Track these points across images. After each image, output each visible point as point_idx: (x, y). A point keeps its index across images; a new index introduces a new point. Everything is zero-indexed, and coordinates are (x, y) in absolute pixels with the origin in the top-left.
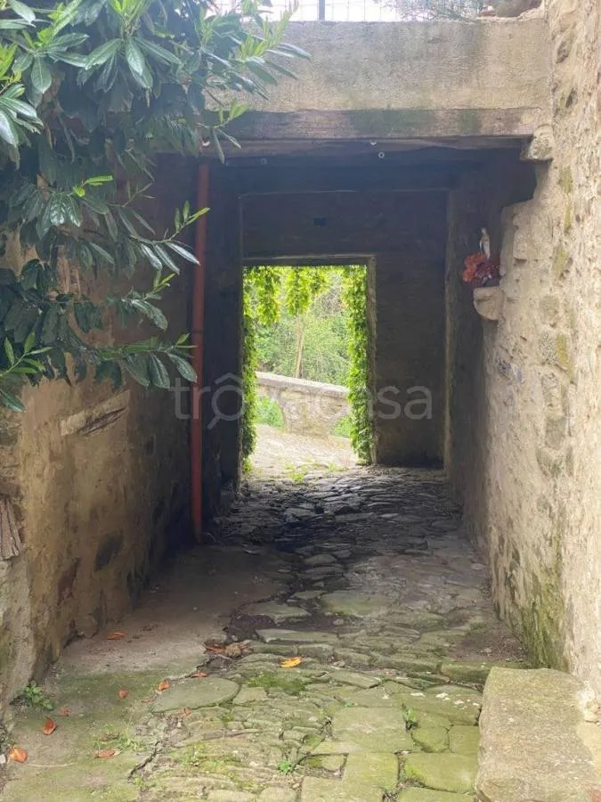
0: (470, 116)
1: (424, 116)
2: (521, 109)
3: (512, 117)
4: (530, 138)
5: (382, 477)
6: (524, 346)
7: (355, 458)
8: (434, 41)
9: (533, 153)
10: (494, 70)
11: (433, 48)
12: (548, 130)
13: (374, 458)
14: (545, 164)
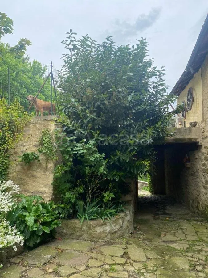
0: (190, 139)
1: (184, 139)
2: (197, 138)
3: (196, 139)
4: (199, 142)
5: (156, 196)
6: (199, 171)
7: (150, 193)
8: (185, 130)
9: (199, 144)
10: (193, 133)
11: (185, 131)
12: (201, 141)
13: (153, 193)
14: (201, 145)
